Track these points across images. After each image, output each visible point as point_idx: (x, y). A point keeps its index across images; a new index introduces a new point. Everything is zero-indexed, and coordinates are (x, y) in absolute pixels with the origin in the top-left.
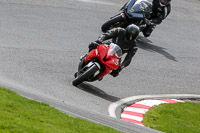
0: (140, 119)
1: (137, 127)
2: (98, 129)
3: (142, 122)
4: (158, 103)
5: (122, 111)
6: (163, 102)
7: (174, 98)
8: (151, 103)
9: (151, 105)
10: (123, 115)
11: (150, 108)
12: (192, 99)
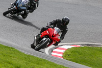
0: (61, 55)
1: (59, 59)
2: (40, 60)
3: (62, 57)
4: (70, 47)
5: (52, 51)
6: (73, 47)
7: (79, 44)
8: (67, 47)
9: (67, 48)
10: (52, 53)
11: (66, 50)
12: (88, 45)
